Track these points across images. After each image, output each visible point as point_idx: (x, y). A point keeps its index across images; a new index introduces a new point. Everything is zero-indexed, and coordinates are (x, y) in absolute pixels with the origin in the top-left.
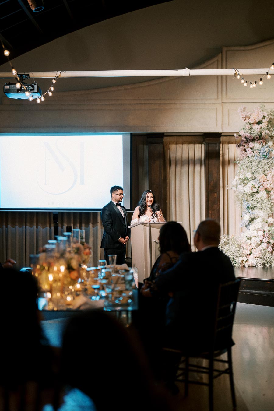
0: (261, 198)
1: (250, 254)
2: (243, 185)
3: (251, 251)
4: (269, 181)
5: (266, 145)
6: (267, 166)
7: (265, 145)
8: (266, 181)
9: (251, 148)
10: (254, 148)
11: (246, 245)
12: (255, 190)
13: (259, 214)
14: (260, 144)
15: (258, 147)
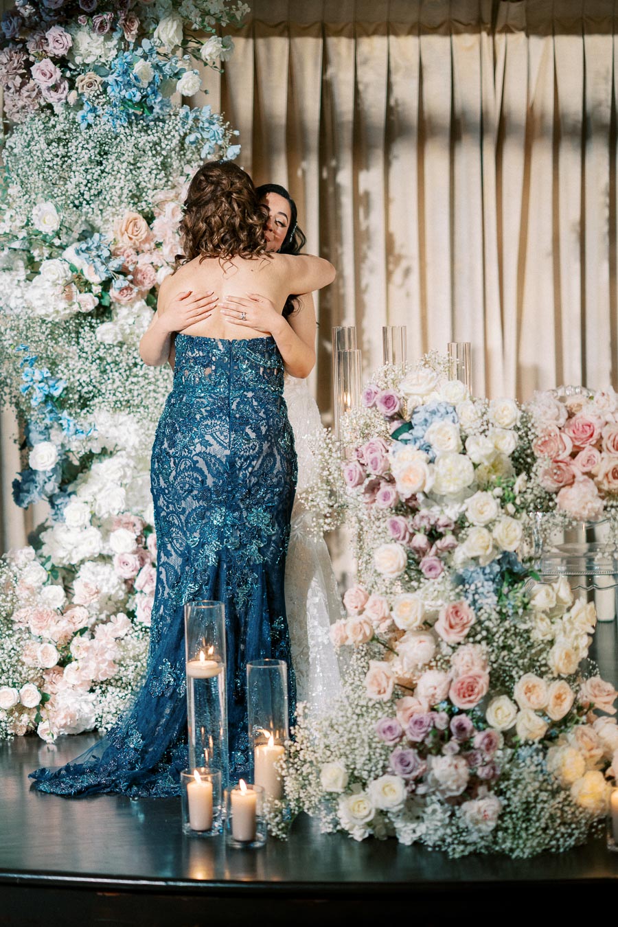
0: (121, 344)
1: (63, 663)
2: (22, 273)
3: (66, 648)
4: (165, 250)
5: (145, 42)
6: (149, 162)
7: (138, 44)
8: (147, 247)
9: (62, 62)
10: (78, 60)
11: (40, 616)
12: (88, 302)
13: (113, 432)
14: (108, 38)
15: (98, 52)
